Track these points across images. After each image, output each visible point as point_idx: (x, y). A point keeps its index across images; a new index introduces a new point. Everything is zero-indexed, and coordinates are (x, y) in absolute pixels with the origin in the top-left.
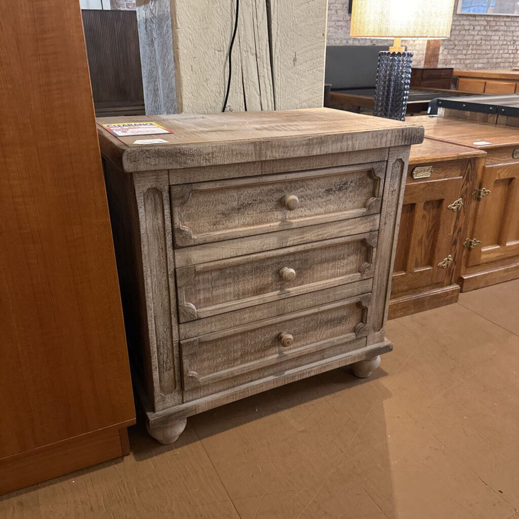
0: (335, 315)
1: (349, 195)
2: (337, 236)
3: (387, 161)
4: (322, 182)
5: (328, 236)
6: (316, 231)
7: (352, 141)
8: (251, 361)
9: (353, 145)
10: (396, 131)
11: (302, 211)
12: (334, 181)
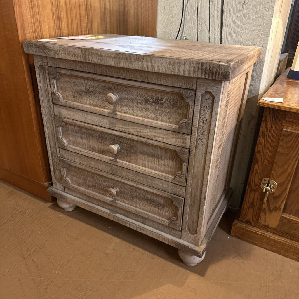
0: (153, 197)
1: (165, 110)
2: (151, 138)
3: (196, 90)
4: (141, 92)
5: (144, 135)
6: (135, 127)
7: (151, 63)
8: (98, 192)
9: (152, 66)
10: (194, 63)
11: (127, 109)
12: (150, 95)
